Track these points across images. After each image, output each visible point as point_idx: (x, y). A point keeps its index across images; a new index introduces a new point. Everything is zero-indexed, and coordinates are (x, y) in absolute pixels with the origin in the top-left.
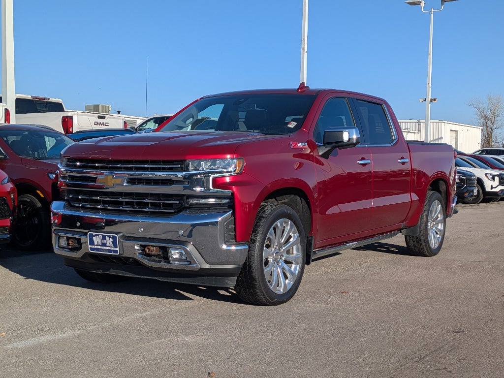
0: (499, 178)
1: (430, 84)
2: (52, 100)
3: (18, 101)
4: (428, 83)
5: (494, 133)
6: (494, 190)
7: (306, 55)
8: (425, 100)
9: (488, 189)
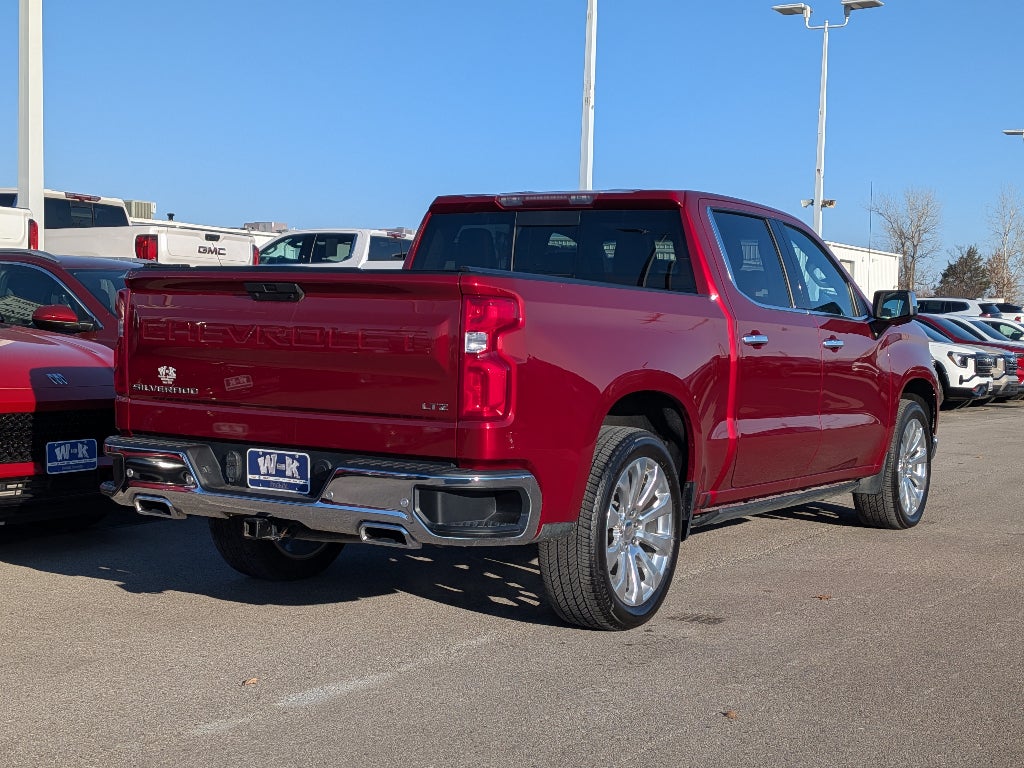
0: (975, 362)
1: (822, 172)
2: (104, 200)
3: (49, 203)
4: (819, 170)
5: (918, 266)
6: (965, 385)
7: (591, 113)
8: (812, 204)
9: (954, 383)
